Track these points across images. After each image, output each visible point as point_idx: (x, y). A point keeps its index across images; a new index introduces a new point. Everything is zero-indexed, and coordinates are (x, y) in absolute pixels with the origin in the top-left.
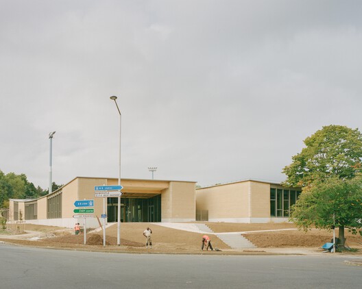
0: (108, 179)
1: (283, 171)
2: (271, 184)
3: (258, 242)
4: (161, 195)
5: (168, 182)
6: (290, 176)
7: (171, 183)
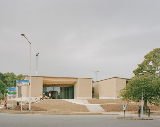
0: (43, 77)
1: (133, 72)
2: (127, 79)
3: (107, 108)
4: (74, 85)
5: (77, 78)
6: (136, 75)
7: (78, 79)
